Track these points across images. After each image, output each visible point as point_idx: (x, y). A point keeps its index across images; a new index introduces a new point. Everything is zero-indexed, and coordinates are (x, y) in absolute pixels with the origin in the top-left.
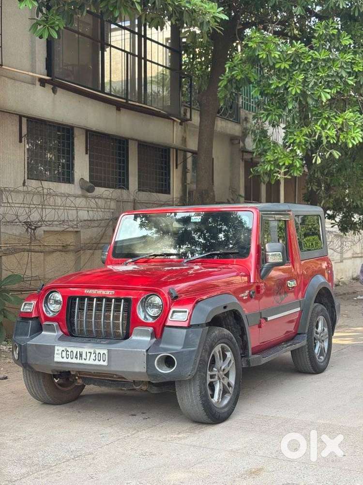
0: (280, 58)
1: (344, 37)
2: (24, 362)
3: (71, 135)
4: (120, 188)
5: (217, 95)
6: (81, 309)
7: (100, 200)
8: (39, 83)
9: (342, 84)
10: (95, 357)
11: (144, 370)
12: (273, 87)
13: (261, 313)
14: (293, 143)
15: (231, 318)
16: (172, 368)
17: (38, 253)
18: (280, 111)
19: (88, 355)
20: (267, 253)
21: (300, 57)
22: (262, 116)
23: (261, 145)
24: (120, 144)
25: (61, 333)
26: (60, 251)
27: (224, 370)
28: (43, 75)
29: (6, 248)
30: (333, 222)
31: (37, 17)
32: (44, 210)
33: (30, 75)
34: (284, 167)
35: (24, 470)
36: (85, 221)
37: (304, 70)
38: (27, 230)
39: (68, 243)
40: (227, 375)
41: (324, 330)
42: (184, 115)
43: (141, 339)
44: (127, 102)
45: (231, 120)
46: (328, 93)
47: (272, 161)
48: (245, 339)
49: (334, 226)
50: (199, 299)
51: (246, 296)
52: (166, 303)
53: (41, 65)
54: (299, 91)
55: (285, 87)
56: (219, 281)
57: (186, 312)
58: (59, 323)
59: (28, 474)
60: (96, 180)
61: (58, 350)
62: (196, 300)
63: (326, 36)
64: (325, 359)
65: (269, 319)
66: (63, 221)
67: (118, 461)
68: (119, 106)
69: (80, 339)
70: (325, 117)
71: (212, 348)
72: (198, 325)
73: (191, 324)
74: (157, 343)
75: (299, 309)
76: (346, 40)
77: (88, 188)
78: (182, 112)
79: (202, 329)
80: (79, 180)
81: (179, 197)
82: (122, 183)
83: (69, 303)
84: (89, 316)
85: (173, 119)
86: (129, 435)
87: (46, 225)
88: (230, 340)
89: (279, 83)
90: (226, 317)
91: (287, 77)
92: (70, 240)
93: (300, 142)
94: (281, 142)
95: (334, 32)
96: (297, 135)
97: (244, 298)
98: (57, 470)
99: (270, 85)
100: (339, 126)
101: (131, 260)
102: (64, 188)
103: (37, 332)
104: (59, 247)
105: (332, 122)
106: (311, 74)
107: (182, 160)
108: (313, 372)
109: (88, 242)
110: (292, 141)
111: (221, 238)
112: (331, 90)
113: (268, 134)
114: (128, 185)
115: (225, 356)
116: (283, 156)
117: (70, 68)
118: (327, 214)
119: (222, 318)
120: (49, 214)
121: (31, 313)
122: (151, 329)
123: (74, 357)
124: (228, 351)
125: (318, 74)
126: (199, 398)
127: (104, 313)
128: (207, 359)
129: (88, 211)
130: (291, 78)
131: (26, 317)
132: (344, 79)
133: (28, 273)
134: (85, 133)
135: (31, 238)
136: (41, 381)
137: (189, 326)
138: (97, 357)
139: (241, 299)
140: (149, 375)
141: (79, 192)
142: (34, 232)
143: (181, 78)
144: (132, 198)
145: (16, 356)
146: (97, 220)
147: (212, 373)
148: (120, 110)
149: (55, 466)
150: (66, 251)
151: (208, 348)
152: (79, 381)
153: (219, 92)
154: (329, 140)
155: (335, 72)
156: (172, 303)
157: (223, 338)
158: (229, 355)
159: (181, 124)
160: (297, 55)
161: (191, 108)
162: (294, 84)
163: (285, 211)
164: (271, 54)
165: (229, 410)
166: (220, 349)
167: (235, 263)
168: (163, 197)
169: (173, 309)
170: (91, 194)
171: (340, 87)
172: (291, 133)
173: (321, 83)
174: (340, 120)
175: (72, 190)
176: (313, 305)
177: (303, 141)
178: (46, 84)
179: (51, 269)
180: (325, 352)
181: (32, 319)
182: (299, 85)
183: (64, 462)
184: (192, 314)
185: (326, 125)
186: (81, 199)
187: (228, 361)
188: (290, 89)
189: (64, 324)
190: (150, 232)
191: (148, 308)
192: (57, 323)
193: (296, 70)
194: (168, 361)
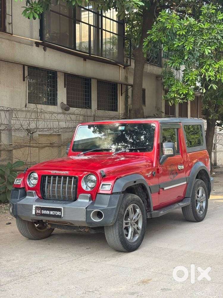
0: (180, 28)
1: (219, 14)
2: (15, 214)
3: (55, 76)
4: (86, 108)
5: (142, 51)
6: (49, 183)
7: (73, 115)
8: (35, 45)
9: (218, 44)
11: (85, 220)
12: (175, 46)
13: (160, 185)
14: (188, 80)
15: (140, 189)
16: (101, 218)
17: (35, 148)
18: (180, 61)
20: (164, 149)
21: (192, 27)
22: (169, 63)
23: (169, 81)
24: (86, 81)
25: (37, 197)
26: (49, 147)
27: (134, 219)
28: (38, 40)
29: (15, 145)
30: (221, 127)
31: (27, 6)
32: (38, 122)
33: (30, 40)
34: (182, 95)
35: (9, 279)
36: (64, 128)
37: (195, 35)
38: (28, 134)
39: (54, 142)
40: (137, 223)
41: (203, 195)
42: (127, 63)
43: (84, 201)
44: (90, 55)
45: (156, 65)
46: (210, 49)
47: (175, 91)
48: (149, 201)
49: (221, 130)
50: (118, 177)
51: (150, 175)
52: (99, 179)
53: (36, 34)
54: (191, 48)
55: (183, 46)
56: (140, 164)
57: (110, 185)
58: (36, 192)
59: (11, 281)
60: (71, 103)
62: (116, 178)
63: (208, 14)
64: (203, 213)
65: (165, 189)
66: (50, 128)
67: (66, 274)
68: (85, 58)
69: (48, 201)
70: (208, 64)
71: (127, 206)
72: (117, 193)
73: (113, 192)
74: (93, 204)
75: (185, 183)
76: (221, 16)
77: (66, 109)
78: (125, 61)
79: (119, 195)
80: (60, 103)
81: (123, 113)
82: (87, 105)
83: (42, 179)
84: (53, 187)
85: (119, 66)
86: (76, 258)
87: (40, 131)
88: (139, 201)
89: (180, 43)
90: (137, 187)
91: (184, 39)
92: (55, 140)
93: (193, 79)
94: (181, 79)
95: (213, 12)
96: (191, 75)
97: (149, 176)
98: (28, 279)
99: (174, 44)
100: (216, 70)
101: (82, 153)
102: (51, 108)
103: (24, 196)
104: (48, 144)
105: (212, 67)
106: (199, 38)
107: (125, 90)
108: (196, 221)
109: (65, 141)
110: (187, 79)
111: (142, 139)
112: (211, 47)
113: (174, 74)
114: (91, 106)
115: (135, 212)
116: (182, 88)
117: (55, 35)
118: (217, 123)
119: (135, 189)
120: (41, 124)
121: (20, 185)
122: (89, 195)
124: (138, 208)
125: (203, 37)
126: (118, 237)
127: (62, 185)
128: (123, 213)
129: (66, 122)
130: (187, 40)
131: (17, 188)
132: (219, 40)
133: (29, 160)
134: (64, 75)
135: (30, 139)
136: (27, 225)
137: (112, 194)
139: (146, 177)
140: (88, 223)
141: (60, 110)
142: (32, 135)
143: (124, 40)
144: (93, 114)
145: (11, 211)
146: (71, 128)
147: (127, 222)
148: (86, 60)
149: (28, 276)
150: (52, 147)
151: (124, 206)
152: (48, 226)
153: (143, 49)
154: (210, 78)
155: (214, 36)
156: (102, 179)
157: (134, 201)
158: (138, 210)
159: (124, 68)
160: (190, 26)
161: (130, 58)
162: (188, 44)
163: (177, 123)
164: (174, 25)
165: (138, 244)
166: (132, 207)
167: (144, 155)
168: (112, 113)
169: (103, 183)
170: (68, 112)
171: (217, 45)
172: (187, 74)
173: (205, 43)
174: (217, 66)
175: (56, 109)
176: (195, 180)
177: (194, 79)
178: (40, 45)
179: (43, 157)
180: (203, 208)
181: (20, 188)
182: (192, 44)
183: (34, 274)
184: (113, 186)
185: (209, 69)
186: (61, 115)
187: (138, 214)
188: (186, 47)
189: (39, 192)
190: (100, 135)
191: (88, 182)
192: (35, 191)
193: (189, 35)
194: (99, 214)
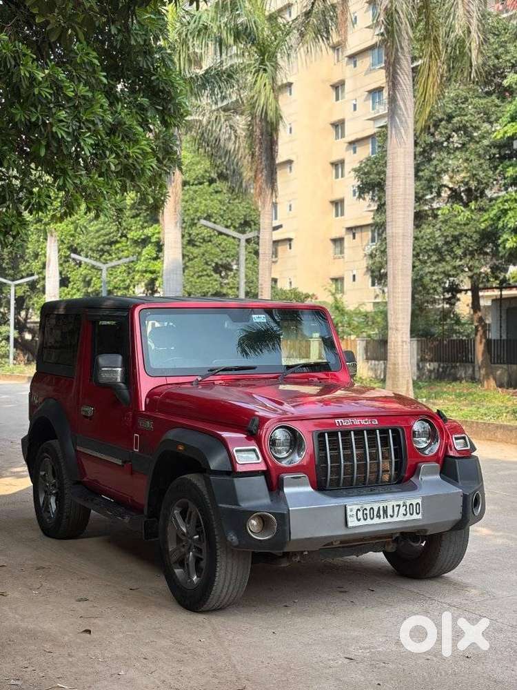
10: (406, 510)
19: (396, 509)
61: (351, 510)
123: (375, 514)
138: (408, 509)
